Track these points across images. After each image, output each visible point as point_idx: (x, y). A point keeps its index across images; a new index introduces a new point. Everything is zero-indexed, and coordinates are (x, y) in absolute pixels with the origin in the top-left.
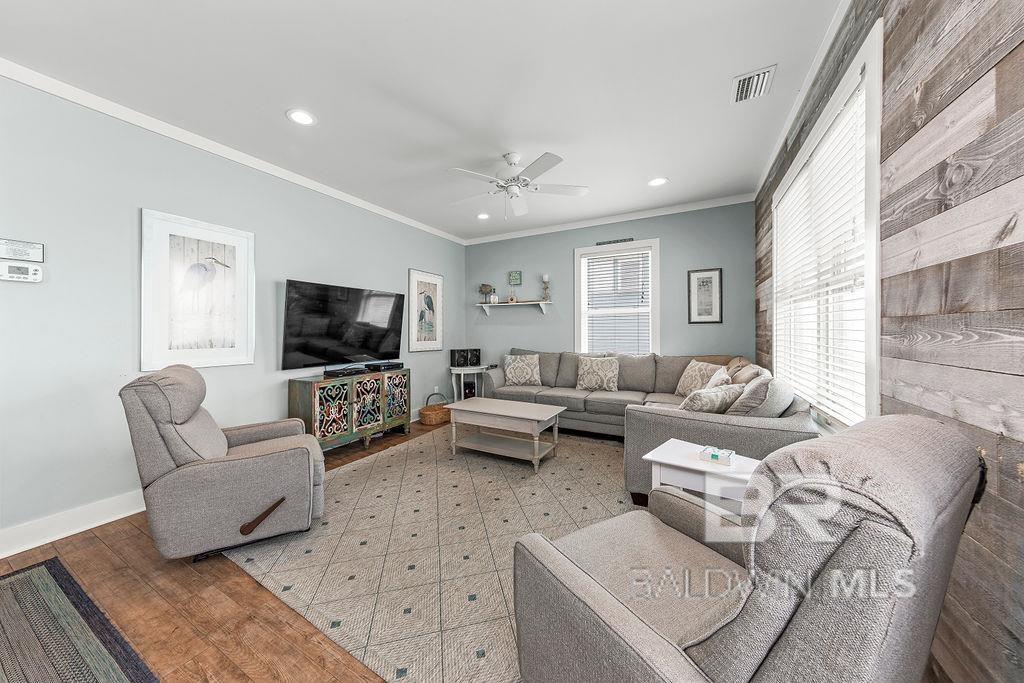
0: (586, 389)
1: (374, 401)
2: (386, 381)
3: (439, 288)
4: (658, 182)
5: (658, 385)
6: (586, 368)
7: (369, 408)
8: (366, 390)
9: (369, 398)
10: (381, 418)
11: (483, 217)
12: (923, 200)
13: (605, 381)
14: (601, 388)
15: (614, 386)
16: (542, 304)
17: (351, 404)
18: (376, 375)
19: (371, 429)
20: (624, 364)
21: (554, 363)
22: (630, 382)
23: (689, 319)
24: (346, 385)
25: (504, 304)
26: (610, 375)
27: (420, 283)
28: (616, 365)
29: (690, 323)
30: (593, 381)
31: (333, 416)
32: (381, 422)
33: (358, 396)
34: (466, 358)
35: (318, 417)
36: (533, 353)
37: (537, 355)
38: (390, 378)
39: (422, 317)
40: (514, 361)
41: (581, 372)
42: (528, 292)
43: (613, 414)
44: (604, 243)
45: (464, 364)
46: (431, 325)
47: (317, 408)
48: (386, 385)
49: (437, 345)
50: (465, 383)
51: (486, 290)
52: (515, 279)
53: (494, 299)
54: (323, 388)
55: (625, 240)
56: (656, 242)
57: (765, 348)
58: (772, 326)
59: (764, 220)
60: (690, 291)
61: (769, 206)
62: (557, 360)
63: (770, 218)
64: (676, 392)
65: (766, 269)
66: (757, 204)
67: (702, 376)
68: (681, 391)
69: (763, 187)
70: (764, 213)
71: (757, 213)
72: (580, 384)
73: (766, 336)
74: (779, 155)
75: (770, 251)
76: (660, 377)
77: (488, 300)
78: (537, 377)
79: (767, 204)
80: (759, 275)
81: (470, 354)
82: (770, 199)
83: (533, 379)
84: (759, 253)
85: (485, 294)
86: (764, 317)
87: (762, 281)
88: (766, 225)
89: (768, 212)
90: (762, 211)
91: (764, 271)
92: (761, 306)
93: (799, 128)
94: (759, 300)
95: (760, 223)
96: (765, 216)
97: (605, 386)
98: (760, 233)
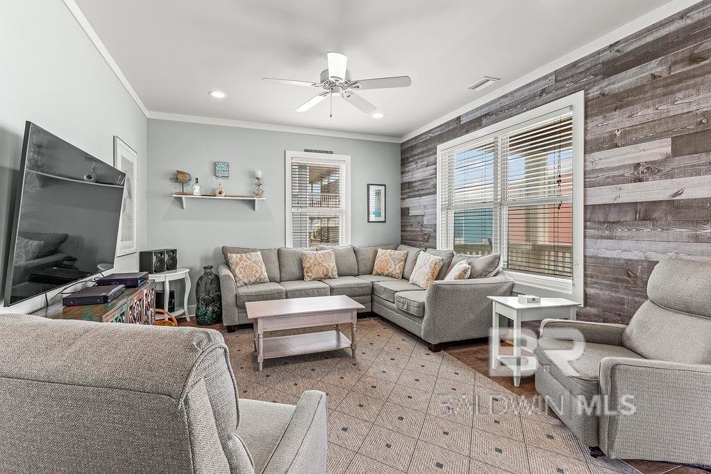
0: (314, 279)
3: (135, 169)
4: (378, 116)
5: (360, 269)
6: (311, 261)
8: (134, 318)
11: (218, 95)
12: (622, 175)
13: (330, 271)
14: (327, 277)
15: (335, 273)
16: (256, 200)
18: (139, 293)
21: (275, 258)
22: (345, 269)
23: (368, 219)
24: (124, 313)
25: (210, 198)
26: (332, 265)
27: (123, 159)
28: (333, 256)
30: (317, 271)
34: (161, 261)
36: (254, 250)
37: (259, 253)
40: (241, 260)
41: (306, 265)
42: (238, 186)
44: (311, 151)
45: (159, 270)
48: (144, 307)
49: (133, 246)
51: (181, 178)
52: (220, 170)
53: (197, 190)
55: (327, 152)
56: (348, 158)
57: (421, 239)
58: (436, 225)
59: (418, 159)
60: (368, 199)
61: (428, 150)
62: (276, 256)
63: (431, 159)
64: (374, 273)
65: (422, 190)
66: (406, 146)
67: (393, 259)
68: (379, 271)
69: (416, 138)
70: (419, 154)
71: (403, 152)
72: (308, 276)
73: (422, 231)
74: (447, 124)
75: (431, 178)
76: (361, 263)
77: (186, 189)
78: (266, 274)
79: (425, 149)
80: (409, 192)
81: (166, 256)
82: (430, 146)
83: (262, 277)
84: (407, 178)
85: (183, 183)
86: (419, 219)
87: (415, 196)
88: (422, 161)
89: (426, 154)
90: (415, 152)
91: (418, 190)
92: (412, 213)
93: (478, 114)
94: (408, 208)
95: (411, 159)
96: (421, 156)
97: (330, 274)
98: (409, 166)
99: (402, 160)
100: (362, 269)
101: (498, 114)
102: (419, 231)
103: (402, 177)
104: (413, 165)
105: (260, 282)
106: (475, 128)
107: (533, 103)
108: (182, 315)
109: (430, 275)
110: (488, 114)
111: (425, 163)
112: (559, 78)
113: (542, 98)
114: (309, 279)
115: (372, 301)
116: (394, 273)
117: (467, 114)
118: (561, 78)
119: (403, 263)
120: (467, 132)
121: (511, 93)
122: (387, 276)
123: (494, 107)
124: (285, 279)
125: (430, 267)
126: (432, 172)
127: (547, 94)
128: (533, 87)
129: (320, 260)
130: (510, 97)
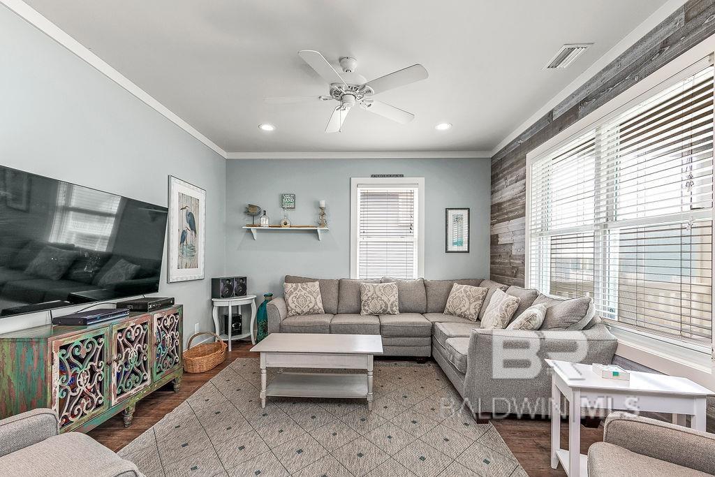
0: (371, 314)
1: (139, 353)
2: (156, 324)
3: (202, 204)
4: (443, 127)
5: (430, 306)
6: (369, 294)
7: (133, 365)
8: (129, 340)
9: (133, 351)
10: (148, 376)
11: (267, 128)
13: (389, 306)
14: (385, 313)
15: (396, 309)
16: (319, 229)
17: (109, 364)
18: (141, 317)
19: (135, 395)
20: (402, 289)
21: (334, 290)
22: (408, 305)
23: (446, 249)
24: (101, 336)
25: (276, 229)
26: (392, 299)
27: (182, 196)
28: (396, 290)
29: (447, 252)
30: (372, 306)
31: (81, 389)
32: (148, 383)
33: (119, 351)
34: (231, 288)
35: (58, 395)
36: (314, 280)
37: (317, 283)
38: (159, 319)
39: (183, 238)
40: (295, 289)
41: (364, 298)
42: (303, 216)
43: (406, 337)
44: (378, 176)
45: (228, 295)
46: (193, 249)
47: (56, 381)
48: (155, 330)
49: (198, 272)
50: (233, 318)
51: (253, 211)
52: (287, 201)
53: (265, 222)
54: (66, 347)
55: (397, 176)
56: (421, 180)
57: (509, 273)
58: (524, 255)
59: (508, 174)
60: (447, 225)
61: (517, 162)
62: (337, 287)
63: (521, 172)
64: (446, 311)
65: (511, 212)
66: (495, 161)
67: (468, 297)
68: (451, 310)
69: (505, 148)
70: (508, 168)
71: (493, 168)
72: (365, 310)
73: (510, 263)
74: (538, 124)
75: (519, 197)
76: (430, 299)
77: (256, 222)
78: (320, 305)
79: (514, 160)
80: (498, 216)
81: (235, 283)
82: (519, 157)
83: (316, 307)
84: (498, 198)
85: (253, 216)
86: (507, 249)
87: (504, 220)
88: (512, 177)
89: (515, 167)
90: (505, 166)
91: (507, 213)
92: (502, 240)
93: (574, 102)
94: (497, 235)
95: (501, 175)
96: (510, 170)
97: (389, 310)
98: (500, 183)
99: (493, 177)
100: (432, 305)
101: (599, 96)
102: (507, 263)
103: (492, 199)
104: (502, 183)
105: (313, 312)
106: (569, 123)
107: (648, 67)
108: (247, 338)
109: (499, 319)
110: (586, 100)
111: (514, 178)
112: (692, 14)
113: (664, 55)
114: (365, 313)
115: (432, 344)
116: (468, 313)
117: (559, 106)
118: (696, 13)
119: (480, 302)
120: (561, 129)
121: (617, 60)
122: (460, 316)
123: (594, 87)
124: (342, 311)
125: (501, 309)
126: (521, 188)
127: (671, 46)
128: (649, 41)
129: (379, 294)
130: (615, 68)
